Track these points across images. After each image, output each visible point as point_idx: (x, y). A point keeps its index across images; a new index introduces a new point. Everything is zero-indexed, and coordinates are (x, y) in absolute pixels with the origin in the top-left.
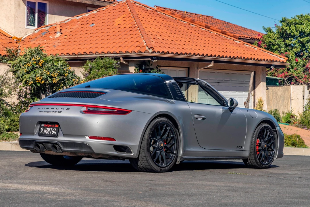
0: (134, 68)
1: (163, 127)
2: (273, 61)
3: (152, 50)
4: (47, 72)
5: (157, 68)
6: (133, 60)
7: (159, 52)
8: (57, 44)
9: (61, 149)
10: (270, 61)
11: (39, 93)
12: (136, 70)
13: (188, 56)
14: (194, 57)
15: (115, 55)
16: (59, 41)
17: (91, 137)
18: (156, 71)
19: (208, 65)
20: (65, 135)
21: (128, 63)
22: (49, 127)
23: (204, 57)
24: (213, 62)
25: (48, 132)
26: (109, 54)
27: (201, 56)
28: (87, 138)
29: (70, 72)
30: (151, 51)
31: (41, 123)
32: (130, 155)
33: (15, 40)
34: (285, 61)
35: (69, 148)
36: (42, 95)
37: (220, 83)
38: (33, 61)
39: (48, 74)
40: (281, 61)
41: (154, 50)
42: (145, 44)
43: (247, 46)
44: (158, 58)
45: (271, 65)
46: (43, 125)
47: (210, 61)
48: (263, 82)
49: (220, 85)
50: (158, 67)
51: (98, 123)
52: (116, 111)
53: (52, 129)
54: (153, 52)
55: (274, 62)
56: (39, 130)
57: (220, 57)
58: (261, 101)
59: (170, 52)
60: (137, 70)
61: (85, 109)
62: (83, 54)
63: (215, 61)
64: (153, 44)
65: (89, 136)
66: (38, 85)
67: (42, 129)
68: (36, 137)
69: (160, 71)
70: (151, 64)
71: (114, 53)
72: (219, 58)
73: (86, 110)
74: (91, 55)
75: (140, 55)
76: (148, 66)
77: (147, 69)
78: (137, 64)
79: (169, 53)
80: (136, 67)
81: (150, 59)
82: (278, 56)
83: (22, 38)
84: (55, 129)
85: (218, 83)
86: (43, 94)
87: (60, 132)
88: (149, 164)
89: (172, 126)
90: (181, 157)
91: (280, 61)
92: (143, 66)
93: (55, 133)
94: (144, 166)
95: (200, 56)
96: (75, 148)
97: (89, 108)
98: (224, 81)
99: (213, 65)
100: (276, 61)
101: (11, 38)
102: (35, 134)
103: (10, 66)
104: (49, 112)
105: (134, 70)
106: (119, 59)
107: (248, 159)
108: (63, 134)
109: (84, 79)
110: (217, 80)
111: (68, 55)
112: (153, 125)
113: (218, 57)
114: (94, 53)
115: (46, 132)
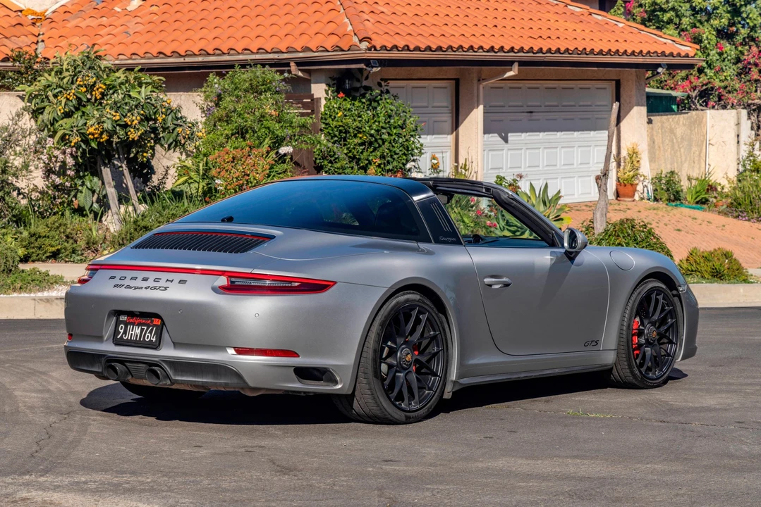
0: (323, 86)
1: (411, 316)
2: (662, 56)
3: (367, 44)
4: (114, 114)
5: (380, 85)
6: (321, 69)
7: (385, 46)
8: (132, 27)
9: (168, 377)
10: (655, 54)
11: (95, 163)
12: (330, 92)
13: (457, 53)
14: (470, 55)
15: (276, 56)
16: (138, 20)
17: (240, 351)
18: (377, 93)
19: (505, 73)
20: (177, 345)
21: (310, 76)
22: (139, 325)
23: (493, 54)
24: (516, 66)
25: (137, 336)
26: (262, 53)
27: (488, 51)
28: (231, 351)
29: (170, 111)
30: (364, 45)
31: (118, 313)
32: (335, 388)
33: (30, 17)
34: (691, 54)
35: (187, 376)
36: (102, 168)
37: (534, 114)
38: (79, 85)
39: (118, 118)
40: (683, 54)
41: (373, 43)
42: (350, 28)
43: (600, 18)
44: (383, 63)
45: (659, 65)
46: (123, 318)
47: (511, 63)
48: (638, 105)
49: (533, 118)
50: (383, 83)
51: (257, 315)
52: (298, 286)
53: (146, 328)
54: (369, 49)
55: (666, 56)
56: (115, 331)
57: (534, 53)
58: (634, 154)
59: (412, 47)
60: (333, 92)
61: (223, 281)
62: (197, 53)
63: (522, 63)
64: (370, 28)
65: (234, 348)
66: (94, 145)
67: (121, 329)
68: (108, 347)
69: (388, 92)
70: (365, 75)
71: (274, 50)
72: (531, 54)
73: (226, 283)
74: (219, 55)
75: (339, 56)
76: (358, 80)
77: (357, 89)
78: (330, 78)
79: (409, 50)
80: (328, 85)
81: (362, 66)
82: (674, 41)
83: (46, 11)
84: (152, 329)
85: (529, 114)
86: (105, 165)
87: (165, 336)
88: (378, 406)
89: (431, 310)
90: (455, 383)
91: (679, 55)
92: (347, 81)
93: (154, 340)
94: (367, 411)
95: (484, 51)
96: (202, 377)
97: (233, 279)
98: (543, 109)
99: (517, 73)
100: (671, 55)
101: (19, 13)
102: (105, 338)
103: (22, 98)
104: (138, 288)
105: (324, 92)
106: (288, 65)
107: (612, 368)
108: (174, 343)
109: (204, 120)
110: (528, 106)
111: (162, 56)
112: (386, 313)
113: (528, 52)
114: (226, 52)
115: (132, 334)
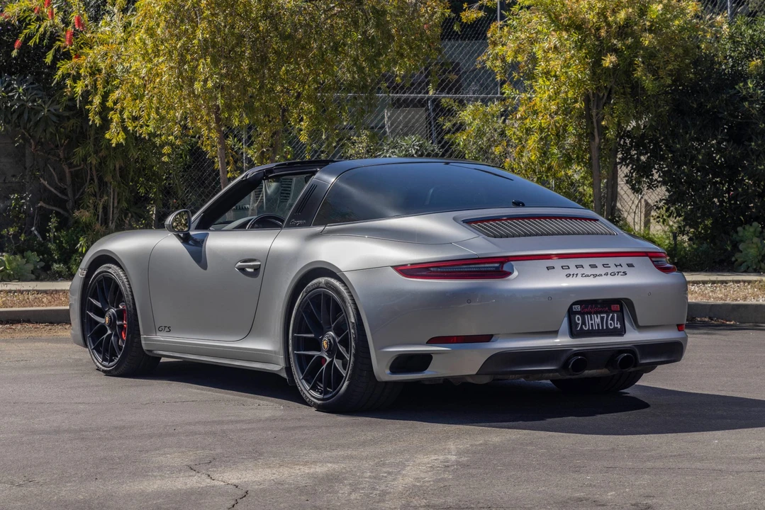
20: (641, 329)
25: (598, 325)
28: (677, 329)
35: (650, 358)
56: (570, 323)
104: (597, 275)
108: (638, 327)
115: (592, 324)
